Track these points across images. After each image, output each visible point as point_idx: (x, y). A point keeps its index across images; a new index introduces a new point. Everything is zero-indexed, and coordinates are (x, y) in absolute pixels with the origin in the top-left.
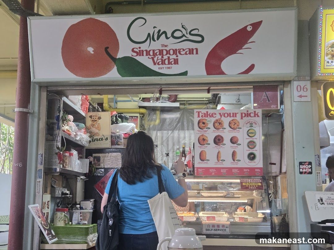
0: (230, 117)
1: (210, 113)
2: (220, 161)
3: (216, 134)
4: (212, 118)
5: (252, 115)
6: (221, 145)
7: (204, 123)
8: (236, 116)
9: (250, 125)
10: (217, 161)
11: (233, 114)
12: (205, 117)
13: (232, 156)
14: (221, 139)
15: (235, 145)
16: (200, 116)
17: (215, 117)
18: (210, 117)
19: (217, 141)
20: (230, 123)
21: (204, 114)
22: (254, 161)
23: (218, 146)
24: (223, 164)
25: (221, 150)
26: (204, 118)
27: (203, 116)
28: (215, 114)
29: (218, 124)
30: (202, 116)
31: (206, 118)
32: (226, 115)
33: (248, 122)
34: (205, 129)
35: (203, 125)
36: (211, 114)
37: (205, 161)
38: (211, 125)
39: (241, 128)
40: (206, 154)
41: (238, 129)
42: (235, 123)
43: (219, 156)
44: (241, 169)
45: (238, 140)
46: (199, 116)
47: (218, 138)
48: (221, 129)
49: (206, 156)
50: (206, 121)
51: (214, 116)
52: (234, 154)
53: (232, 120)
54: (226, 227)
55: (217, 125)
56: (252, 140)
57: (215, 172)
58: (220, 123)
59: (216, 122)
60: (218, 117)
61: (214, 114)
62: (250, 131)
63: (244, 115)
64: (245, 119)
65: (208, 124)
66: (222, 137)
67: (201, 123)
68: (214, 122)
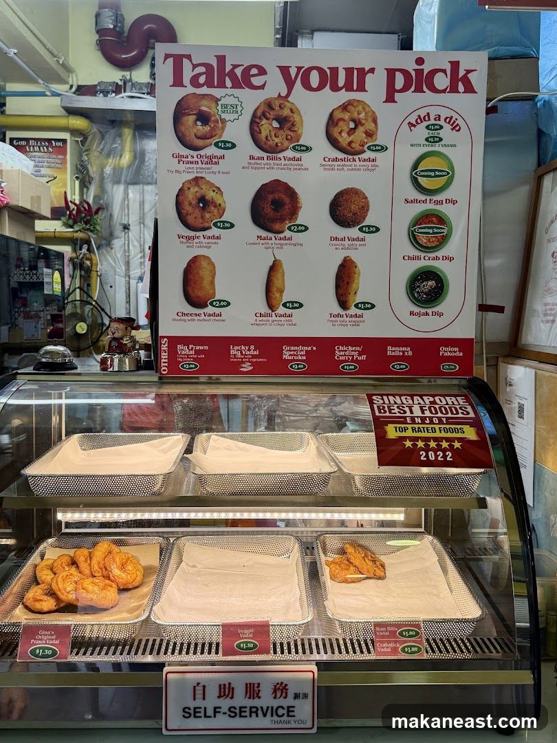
0: (335, 88)
1: (235, 66)
2: (281, 310)
3: (266, 176)
4: (245, 94)
5: (441, 81)
6: (287, 233)
7: (204, 118)
8: (361, 88)
9: (426, 133)
10: (264, 309)
11: (349, 71)
12: (209, 84)
13: (337, 286)
14: (287, 200)
15: (354, 232)
16: (186, 80)
17: (262, 87)
18: (236, 85)
19: (268, 209)
20: (332, 122)
21: (202, 69)
22: (436, 309)
23: (270, 235)
24: (295, 320)
25: (285, 255)
26: (205, 90)
27: (202, 79)
28: (262, 71)
29: (276, 124)
30: (194, 82)
31: (217, 92)
32: (315, 79)
33: (420, 119)
34: (211, 151)
35: (201, 128)
36: (238, 71)
37: (210, 309)
38: (237, 130)
39: (383, 149)
40: (214, 274)
41: (368, 154)
42: (358, 123)
43: (277, 283)
44: (374, 348)
45: (365, 209)
46: (178, 82)
47: (270, 197)
48: (289, 153)
49: (212, 283)
50: (213, 105)
51: (256, 81)
52: (345, 276)
53: (345, 107)
54: (296, 696)
55: (266, 127)
56: (431, 206)
57: (254, 357)
58: (283, 121)
59: (264, 114)
60: (275, 86)
61: (254, 71)
62: (424, 166)
63: (400, 81)
64: (409, 101)
65: (224, 121)
66: (292, 194)
67: (192, 118)
68: (254, 116)
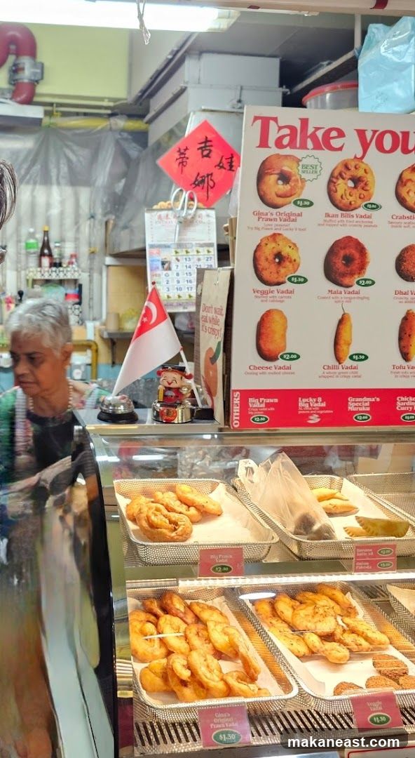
0: (406, 151)
1: (317, 129)
2: (348, 362)
3: (339, 233)
4: (324, 155)
6: (356, 287)
7: (285, 178)
10: (332, 361)
12: (292, 144)
13: (400, 339)
14: (357, 255)
16: (271, 142)
17: (340, 149)
18: (317, 146)
19: (339, 264)
20: (400, 182)
21: (287, 131)
23: (341, 289)
24: (360, 371)
25: (354, 309)
26: (287, 151)
27: (286, 141)
28: (341, 134)
29: (351, 184)
30: (279, 143)
31: (298, 153)
32: (387, 142)
34: (290, 208)
35: (281, 187)
36: (320, 134)
37: (280, 362)
38: (315, 189)
40: (285, 329)
43: (345, 335)
46: (264, 143)
47: (342, 253)
48: (361, 211)
49: (284, 336)
50: (295, 165)
51: (335, 143)
52: (407, 328)
53: (413, 169)
55: (343, 186)
57: (321, 408)
58: (357, 181)
59: (340, 174)
60: (352, 148)
61: (334, 134)
65: (303, 181)
66: (362, 250)
67: (276, 177)
68: (332, 176)
